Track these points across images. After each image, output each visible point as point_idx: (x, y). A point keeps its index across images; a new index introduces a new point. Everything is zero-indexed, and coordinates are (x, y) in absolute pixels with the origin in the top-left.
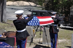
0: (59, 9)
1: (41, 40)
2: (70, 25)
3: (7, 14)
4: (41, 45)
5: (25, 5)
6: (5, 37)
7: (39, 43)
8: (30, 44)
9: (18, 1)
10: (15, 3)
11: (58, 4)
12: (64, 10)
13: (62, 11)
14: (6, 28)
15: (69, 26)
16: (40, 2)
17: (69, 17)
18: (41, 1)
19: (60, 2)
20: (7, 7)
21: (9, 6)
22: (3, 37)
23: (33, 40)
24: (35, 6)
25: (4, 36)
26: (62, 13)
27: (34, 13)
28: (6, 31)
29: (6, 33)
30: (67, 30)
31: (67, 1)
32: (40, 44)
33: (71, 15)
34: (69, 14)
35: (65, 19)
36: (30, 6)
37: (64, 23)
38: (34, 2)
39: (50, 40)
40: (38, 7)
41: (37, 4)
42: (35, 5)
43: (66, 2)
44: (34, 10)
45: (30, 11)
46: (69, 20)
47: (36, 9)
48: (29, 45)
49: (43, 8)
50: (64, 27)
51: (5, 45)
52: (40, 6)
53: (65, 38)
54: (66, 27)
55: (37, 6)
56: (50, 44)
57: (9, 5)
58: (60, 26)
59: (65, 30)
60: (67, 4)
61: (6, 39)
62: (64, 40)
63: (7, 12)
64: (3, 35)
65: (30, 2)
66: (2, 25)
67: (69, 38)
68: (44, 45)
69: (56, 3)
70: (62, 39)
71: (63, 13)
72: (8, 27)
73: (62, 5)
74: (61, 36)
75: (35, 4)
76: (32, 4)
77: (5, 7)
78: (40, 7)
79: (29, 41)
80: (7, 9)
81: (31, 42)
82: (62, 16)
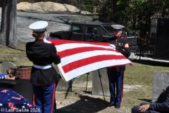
0: (127, 19)
1: (89, 86)
2: (149, 53)
3: (18, 29)
4: (90, 96)
5: (56, 10)
6: (13, 78)
7: (86, 92)
8: (66, 95)
9: (42, 3)
10: (36, 6)
11: (127, 9)
12: (138, 21)
13: (134, 24)
14: (15, 59)
15: (149, 56)
16: (88, 4)
17: (148, 38)
18: (91, 2)
19: (131, 5)
20: (18, 13)
21: (22, 13)
22: (9, 78)
23: (73, 85)
24: (79, 13)
25: (10, 76)
26: (133, 28)
27: (75, 28)
28: (15, 65)
29: (15, 70)
30: (144, 65)
31: (145, 3)
32: (87, 95)
33: (152, 34)
34: (149, 32)
35: (139, 42)
36: (68, 12)
37: (137, 51)
38: (74, 5)
39: (108, 86)
40: (83, 15)
41: (82, 9)
42: (78, 11)
43: (143, 5)
44: (76, 21)
45: (67, 23)
46: (147, 42)
47: (80, 20)
48: (64, 95)
49: (95, 17)
50: (138, 58)
51: (12, 95)
52: (88, 13)
53: (139, 83)
54: (142, 58)
55: (82, 12)
56: (109, 94)
57: (22, 11)
58: (130, 57)
59: (140, 65)
60: (145, 9)
61: (14, 83)
62: (137, 86)
63: (19, 26)
64: (8, 73)
65: (68, 4)
66: (7, 53)
67: (148, 83)
68: (96, 97)
69: (123, 7)
70: (132, 84)
71: (136, 29)
72: (20, 57)
73: (134, 11)
74: (131, 78)
75: (78, 7)
76: (72, 8)
77: (15, 14)
78: (88, 15)
79: (64, 88)
80: (18, 18)
81: (68, 91)
82: (134, 34)
